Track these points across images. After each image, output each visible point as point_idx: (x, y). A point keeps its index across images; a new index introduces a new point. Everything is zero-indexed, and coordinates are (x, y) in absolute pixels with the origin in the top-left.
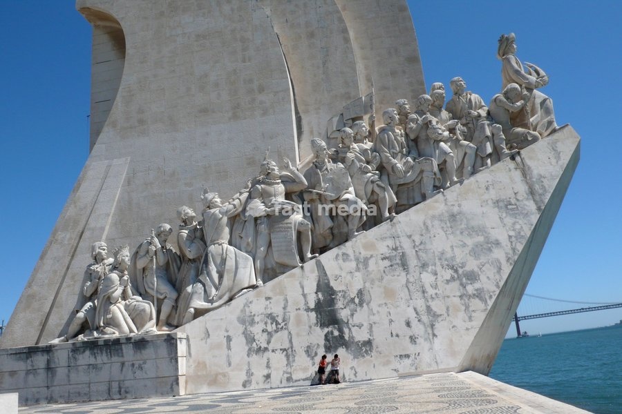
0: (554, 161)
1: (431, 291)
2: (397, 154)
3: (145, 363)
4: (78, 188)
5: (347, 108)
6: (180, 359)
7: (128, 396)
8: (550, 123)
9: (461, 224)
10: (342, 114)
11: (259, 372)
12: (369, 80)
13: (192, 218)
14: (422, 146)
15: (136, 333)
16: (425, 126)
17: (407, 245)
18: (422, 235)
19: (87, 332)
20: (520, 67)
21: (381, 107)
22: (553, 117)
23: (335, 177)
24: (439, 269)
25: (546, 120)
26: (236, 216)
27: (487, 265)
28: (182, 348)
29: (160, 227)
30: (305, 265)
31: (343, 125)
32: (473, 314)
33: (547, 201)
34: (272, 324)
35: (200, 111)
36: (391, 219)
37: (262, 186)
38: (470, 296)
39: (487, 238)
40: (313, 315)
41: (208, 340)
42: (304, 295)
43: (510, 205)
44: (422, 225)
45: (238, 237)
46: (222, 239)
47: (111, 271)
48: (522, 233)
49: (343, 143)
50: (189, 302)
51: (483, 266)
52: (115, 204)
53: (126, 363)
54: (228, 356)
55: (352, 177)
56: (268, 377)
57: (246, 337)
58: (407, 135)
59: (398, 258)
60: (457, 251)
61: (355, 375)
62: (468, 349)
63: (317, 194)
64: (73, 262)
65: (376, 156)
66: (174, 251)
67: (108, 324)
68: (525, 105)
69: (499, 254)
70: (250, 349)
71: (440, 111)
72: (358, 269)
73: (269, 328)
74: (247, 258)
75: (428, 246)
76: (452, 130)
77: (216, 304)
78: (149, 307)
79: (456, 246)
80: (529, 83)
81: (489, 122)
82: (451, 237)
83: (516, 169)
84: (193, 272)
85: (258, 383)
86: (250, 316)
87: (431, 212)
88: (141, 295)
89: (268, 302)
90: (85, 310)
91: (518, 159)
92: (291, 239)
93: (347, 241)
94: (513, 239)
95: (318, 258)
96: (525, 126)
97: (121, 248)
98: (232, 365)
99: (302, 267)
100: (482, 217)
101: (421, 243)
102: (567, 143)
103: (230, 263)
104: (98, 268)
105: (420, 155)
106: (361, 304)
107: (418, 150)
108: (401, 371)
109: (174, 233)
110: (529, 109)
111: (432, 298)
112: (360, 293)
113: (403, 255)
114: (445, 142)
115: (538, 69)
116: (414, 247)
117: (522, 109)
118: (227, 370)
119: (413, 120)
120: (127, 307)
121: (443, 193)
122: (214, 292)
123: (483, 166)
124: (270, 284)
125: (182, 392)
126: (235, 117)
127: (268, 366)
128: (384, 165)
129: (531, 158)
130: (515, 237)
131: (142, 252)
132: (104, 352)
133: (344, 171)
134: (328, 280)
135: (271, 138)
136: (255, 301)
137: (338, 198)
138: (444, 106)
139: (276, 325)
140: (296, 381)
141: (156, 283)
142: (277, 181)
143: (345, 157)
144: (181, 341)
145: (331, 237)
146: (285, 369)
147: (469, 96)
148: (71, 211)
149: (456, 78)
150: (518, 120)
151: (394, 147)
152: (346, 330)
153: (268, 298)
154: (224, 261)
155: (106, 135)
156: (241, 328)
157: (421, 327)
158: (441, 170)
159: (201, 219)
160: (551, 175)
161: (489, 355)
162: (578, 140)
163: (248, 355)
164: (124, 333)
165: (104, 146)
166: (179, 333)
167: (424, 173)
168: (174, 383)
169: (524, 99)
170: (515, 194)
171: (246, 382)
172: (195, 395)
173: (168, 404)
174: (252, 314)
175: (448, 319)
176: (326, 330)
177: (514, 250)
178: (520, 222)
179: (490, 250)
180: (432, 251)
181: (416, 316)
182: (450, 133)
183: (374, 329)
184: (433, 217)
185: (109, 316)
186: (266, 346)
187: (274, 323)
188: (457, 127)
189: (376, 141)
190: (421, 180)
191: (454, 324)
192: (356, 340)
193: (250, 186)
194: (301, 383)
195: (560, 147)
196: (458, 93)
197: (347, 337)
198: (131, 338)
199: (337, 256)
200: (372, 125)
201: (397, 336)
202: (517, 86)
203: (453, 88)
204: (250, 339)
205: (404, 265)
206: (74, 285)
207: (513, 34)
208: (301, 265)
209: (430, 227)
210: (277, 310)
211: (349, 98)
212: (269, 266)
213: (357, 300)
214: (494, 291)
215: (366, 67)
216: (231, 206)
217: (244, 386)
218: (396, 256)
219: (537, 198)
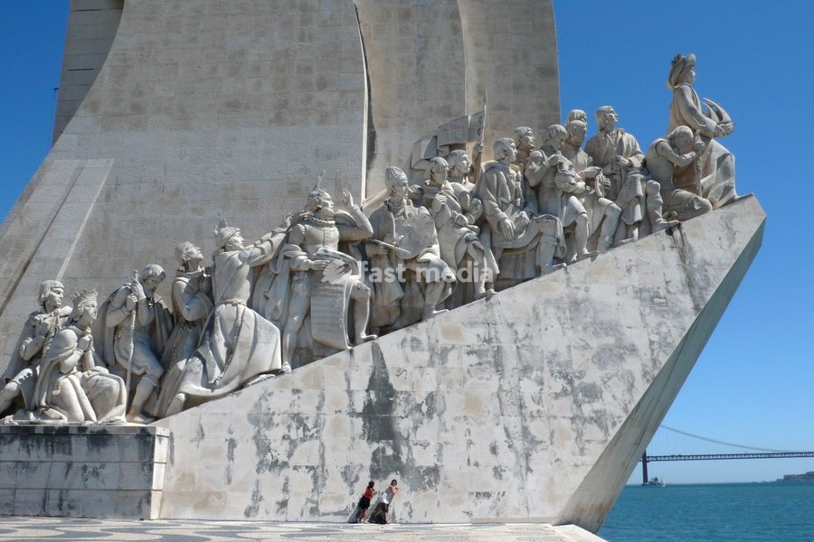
0: (725, 243)
1: (532, 407)
2: (507, 205)
3: (103, 467)
4: (29, 195)
5: (443, 129)
6: (156, 466)
7: (73, 512)
8: (728, 189)
9: (586, 316)
10: (436, 137)
11: (272, 497)
12: (481, 92)
13: (198, 261)
14: (545, 197)
15: (94, 422)
16: (552, 170)
17: (505, 337)
18: (529, 325)
19: (20, 412)
20: (697, 105)
21: (493, 134)
22: (732, 181)
23: (415, 226)
24: (546, 376)
25: (722, 184)
26: (262, 266)
27: (615, 379)
28: (161, 450)
29: (148, 269)
30: (355, 348)
31: (435, 152)
32: (587, 445)
33: (709, 298)
34: (298, 428)
35: (229, 104)
36: (488, 297)
37: (307, 226)
38: (585, 419)
39: (618, 339)
40: (359, 422)
41: (202, 444)
42: (350, 393)
43: (658, 297)
44: (531, 312)
45: (262, 296)
46: (239, 297)
47: (66, 325)
48: (669, 340)
49: (432, 179)
50: (179, 384)
51: (609, 379)
52: (83, 226)
53: (75, 465)
54: (228, 469)
55: (438, 230)
56: (283, 504)
57: (257, 444)
58: (525, 179)
59: (491, 354)
60: (576, 355)
61: (410, 514)
62: (574, 494)
63: (386, 247)
64: (8, 306)
65: (476, 204)
66: (165, 306)
67: (53, 403)
68: (697, 159)
69: (633, 365)
70: (261, 462)
71: (577, 150)
72: (431, 363)
73: (293, 435)
74: (271, 330)
75: (536, 342)
76: (590, 181)
77: (218, 392)
78: (118, 386)
79: (575, 347)
80: (707, 129)
81: (643, 176)
82: (570, 333)
83: (672, 247)
84: (189, 341)
85: (267, 513)
86: (268, 414)
87: (545, 295)
88: (107, 366)
89: (296, 396)
90: (21, 380)
91: (677, 233)
92: (341, 309)
93: (420, 321)
94: (656, 346)
95: (376, 341)
96: (693, 188)
97: (85, 294)
98: (233, 482)
99: (351, 352)
100: (617, 309)
101: (526, 337)
102: (747, 221)
103: (247, 334)
104: (47, 319)
105: (540, 211)
106: (430, 414)
107: (538, 203)
108: (476, 516)
109: (168, 281)
110: (701, 165)
111: (532, 416)
112: (431, 398)
113: (499, 350)
114: (579, 196)
115: (722, 110)
116: (515, 341)
117: (692, 166)
118: (225, 488)
119: (536, 159)
120: (84, 382)
121: (566, 268)
122: (217, 373)
123: (626, 238)
124: (301, 370)
125: (154, 514)
126: (279, 119)
127: (285, 490)
128: (488, 218)
129: (694, 235)
130: (659, 343)
131: (116, 304)
132: (43, 445)
133: (428, 219)
134: (387, 374)
135: (329, 158)
136: (277, 392)
137: (415, 258)
138: (584, 144)
139: (304, 431)
140: (324, 514)
141: (132, 351)
142: (330, 222)
143: (432, 200)
144: (160, 440)
145: (398, 313)
146: (310, 496)
147: (620, 135)
148: (14, 229)
149: (605, 107)
150: (684, 179)
151: (504, 195)
152: (404, 449)
153: (296, 391)
154: (237, 329)
155: (81, 121)
156: (252, 430)
157: (512, 456)
158: (567, 236)
159: (210, 264)
160: (720, 263)
161: (601, 506)
162: (762, 218)
163: (258, 471)
164: (76, 419)
165: (75, 137)
166: (160, 428)
167: (543, 237)
168: (144, 501)
169: (696, 151)
170: (667, 283)
171: (250, 508)
172: (175, 521)
173: (132, 530)
174: (271, 412)
175: (550, 447)
176: (375, 446)
177: (654, 361)
178: (669, 323)
179: (621, 358)
180: (540, 350)
181: (506, 439)
182: (587, 185)
183: (444, 451)
184: (548, 301)
185: (56, 392)
186: (286, 459)
187: (302, 428)
188: (598, 178)
189: (480, 182)
190: (536, 247)
191: (558, 456)
192: (417, 465)
193: (289, 224)
194: (331, 518)
195: (737, 224)
196: (605, 129)
197: (404, 459)
198: (85, 428)
199: (404, 341)
200: (477, 159)
201: (477, 464)
202: (689, 130)
203: (599, 121)
204: (263, 447)
205: (498, 366)
206: (6, 341)
207: (693, 56)
208: (349, 348)
209: (541, 315)
210: (307, 409)
211: (450, 114)
212: (303, 345)
213: (424, 408)
214: (620, 417)
215: (480, 74)
216: (257, 251)
217: (247, 514)
218: (488, 350)
219: (696, 292)
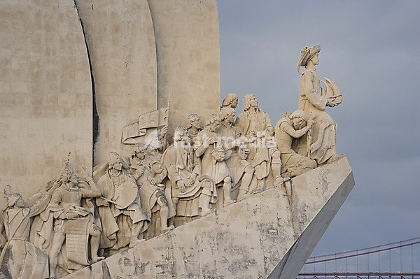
0: (320, 191)
2: (182, 170)
9: (226, 242)
10: (138, 122)
14: (205, 165)
16: (211, 147)
17: (178, 256)
18: (192, 248)
26: (36, 216)
30: (93, 266)
33: (305, 229)
36: (168, 231)
39: (246, 257)
43: (272, 229)
45: (36, 234)
48: (277, 256)
49: (136, 156)
58: (193, 151)
59: (170, 266)
60: (219, 266)
65: (163, 170)
68: (308, 131)
72: (136, 273)
75: (196, 259)
76: (235, 149)
79: (218, 261)
80: (320, 106)
82: (216, 253)
83: (284, 195)
87: (202, 229)
91: (288, 186)
94: (268, 260)
95: (104, 261)
99: (90, 267)
100: (246, 237)
101: (190, 255)
102: (337, 175)
103: (30, 259)
113: (174, 264)
116: (184, 258)
121: (216, 212)
123: (256, 190)
126: (36, 113)
128: (170, 178)
129: (299, 187)
130: (270, 258)
133: (134, 185)
137: (126, 208)
142: (76, 189)
145: (116, 241)
154: (24, 256)
158: (218, 189)
160: (315, 205)
167: (203, 191)
170: (278, 219)
177: (266, 270)
178: (277, 245)
179: (246, 267)
180: (198, 263)
184: (204, 233)
188: (241, 148)
190: (199, 196)
195: (330, 178)
199: (120, 260)
205: (174, 273)
208: (89, 265)
209: (200, 242)
218: (167, 265)
219: (297, 225)
